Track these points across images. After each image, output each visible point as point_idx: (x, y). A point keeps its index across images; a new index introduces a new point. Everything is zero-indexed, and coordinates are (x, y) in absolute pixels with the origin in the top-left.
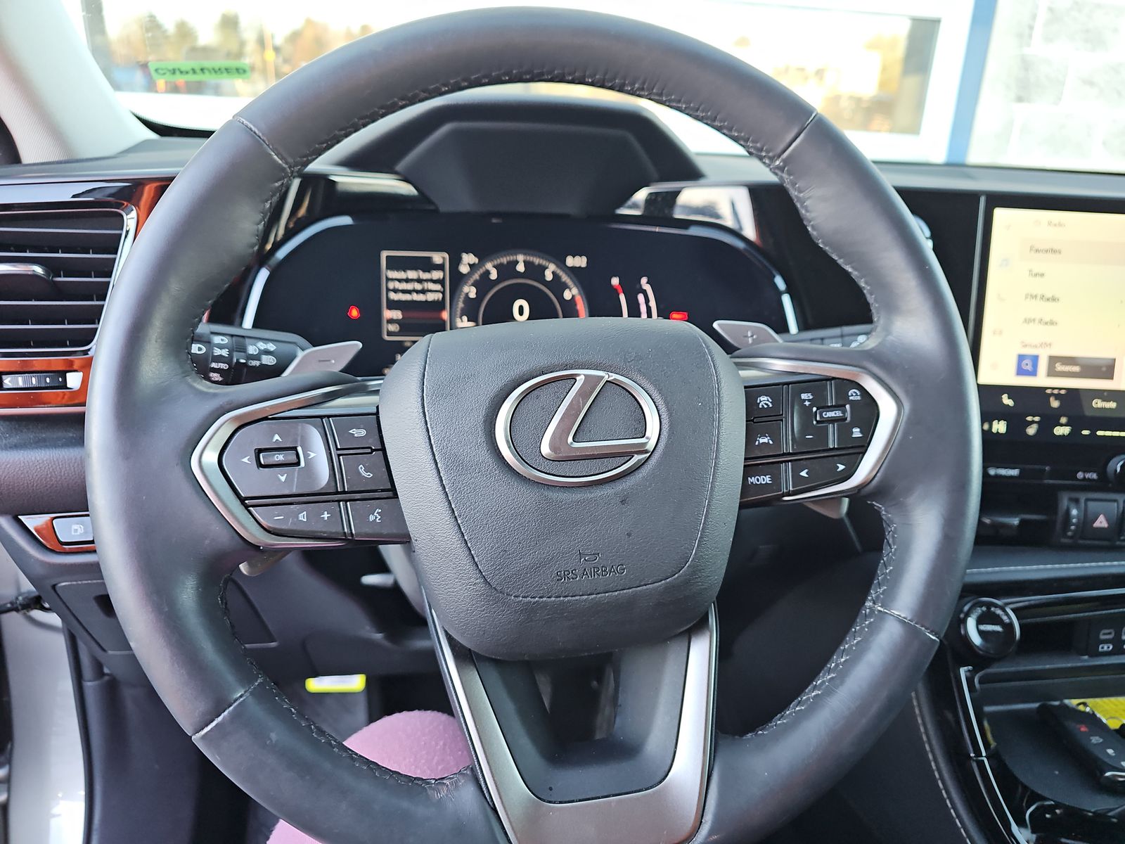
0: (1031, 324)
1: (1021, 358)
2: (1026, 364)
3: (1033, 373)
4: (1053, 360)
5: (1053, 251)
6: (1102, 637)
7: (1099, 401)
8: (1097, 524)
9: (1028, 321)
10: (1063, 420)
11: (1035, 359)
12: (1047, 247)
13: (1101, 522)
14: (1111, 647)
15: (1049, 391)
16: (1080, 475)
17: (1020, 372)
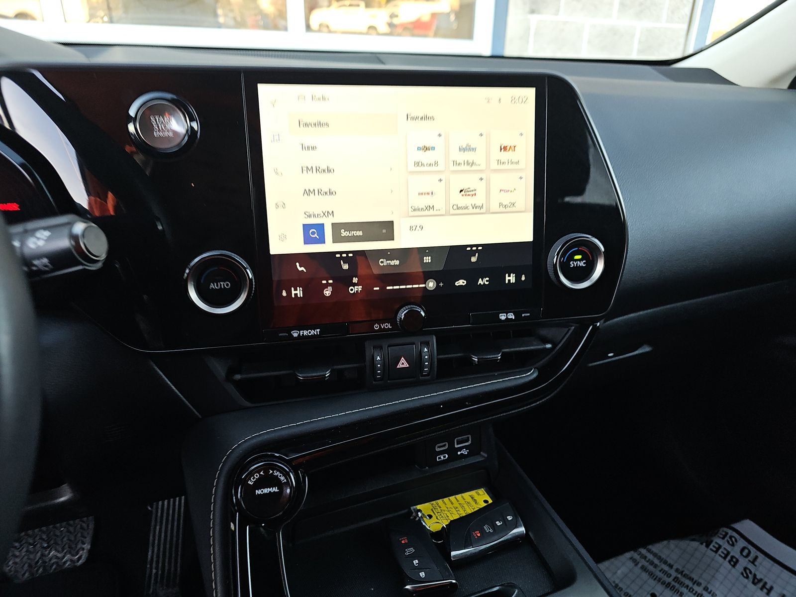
0: (312, 195)
1: (306, 228)
2: (313, 232)
3: (322, 241)
4: (336, 227)
5: (320, 124)
6: (438, 450)
7: (384, 260)
8: (400, 366)
9: (307, 192)
10: (355, 280)
11: (320, 227)
12: (315, 121)
13: (403, 364)
14: (447, 456)
15: (338, 256)
16: (376, 327)
17: (308, 240)
